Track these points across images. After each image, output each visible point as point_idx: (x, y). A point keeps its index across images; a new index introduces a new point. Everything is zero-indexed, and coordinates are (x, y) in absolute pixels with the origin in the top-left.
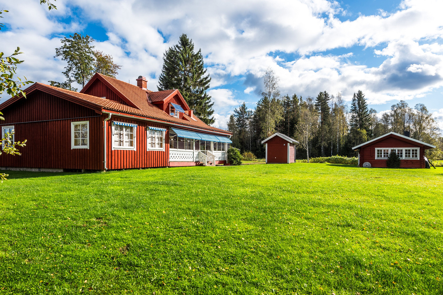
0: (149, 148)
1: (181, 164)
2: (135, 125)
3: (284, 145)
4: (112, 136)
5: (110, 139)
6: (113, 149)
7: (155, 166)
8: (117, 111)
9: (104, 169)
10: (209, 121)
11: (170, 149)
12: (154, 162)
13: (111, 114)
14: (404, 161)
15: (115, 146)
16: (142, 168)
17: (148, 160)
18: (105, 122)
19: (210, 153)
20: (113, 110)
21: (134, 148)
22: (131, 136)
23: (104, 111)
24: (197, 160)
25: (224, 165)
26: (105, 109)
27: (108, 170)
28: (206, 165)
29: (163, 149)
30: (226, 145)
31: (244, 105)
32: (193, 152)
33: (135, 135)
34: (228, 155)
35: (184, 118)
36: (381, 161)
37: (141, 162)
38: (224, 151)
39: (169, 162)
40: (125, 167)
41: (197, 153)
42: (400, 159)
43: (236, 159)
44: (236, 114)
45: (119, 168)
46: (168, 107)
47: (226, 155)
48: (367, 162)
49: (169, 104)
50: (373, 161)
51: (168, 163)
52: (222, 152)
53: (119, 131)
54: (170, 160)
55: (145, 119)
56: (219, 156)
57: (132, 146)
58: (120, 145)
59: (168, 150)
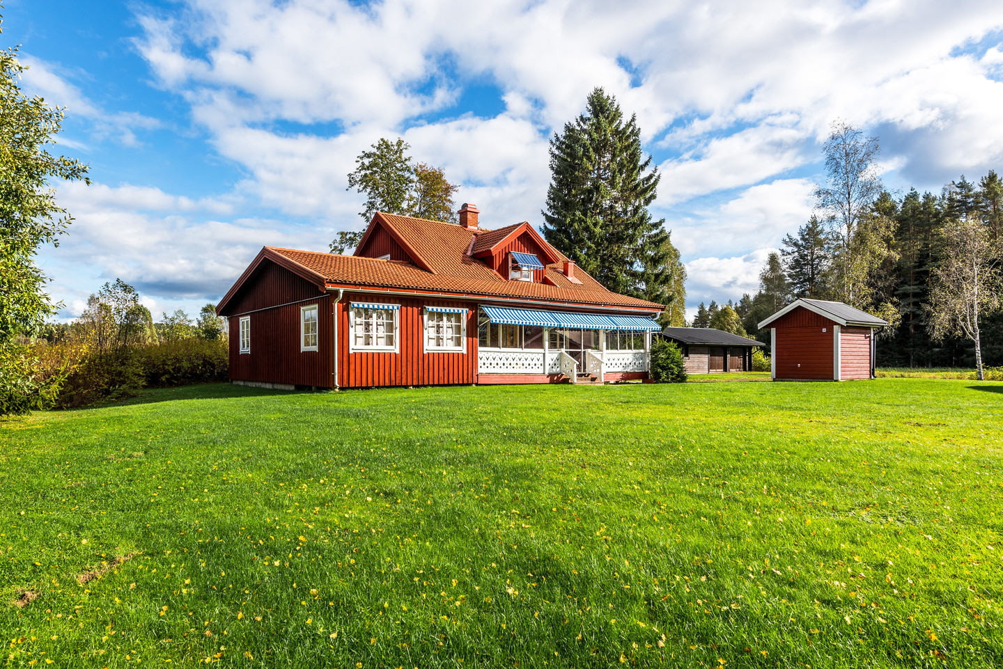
0: (429, 347)
1: (508, 379)
2: (396, 306)
3: (824, 330)
4: (350, 328)
5: (345, 334)
6: (351, 352)
7: (441, 382)
8: (355, 284)
9: (333, 387)
10: (653, 278)
11: (480, 349)
12: (441, 375)
13: (342, 291)
15: (356, 345)
16: (414, 386)
17: (426, 371)
18: (336, 305)
19: (592, 356)
20: (346, 284)
21: (396, 349)
22: (390, 327)
23: (329, 287)
24: (555, 370)
25: (643, 382)
26: (330, 282)
27: (342, 389)
28: (575, 381)
29: (463, 349)
30: (648, 335)
31: (812, 223)
32: (544, 354)
33: (398, 325)
34: (652, 358)
35: (546, 281)
37: (409, 374)
38: (642, 351)
39: (477, 375)
40: (376, 384)
41: (555, 356)
43: (669, 369)
44: (789, 249)
45: (364, 385)
46: (505, 261)
47: (648, 360)
49: (507, 255)
51: (475, 378)
52: (635, 351)
53: (365, 319)
54: (480, 370)
55: (415, 293)
56: (626, 361)
57: (392, 345)
58: (365, 345)
59: (474, 351)
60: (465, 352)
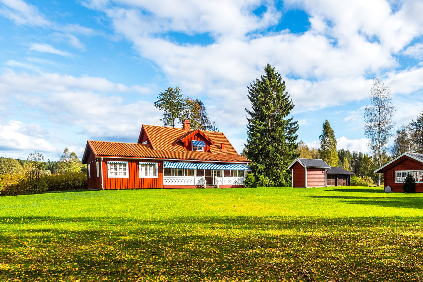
0: (142, 176)
2: (126, 162)
3: (303, 170)
4: (108, 170)
5: (106, 172)
7: (147, 188)
9: (101, 189)
11: (164, 176)
12: (147, 185)
13: (102, 158)
14: (419, 185)
15: (110, 176)
17: (140, 184)
18: (102, 162)
19: (216, 179)
20: (104, 155)
22: (125, 169)
23: (97, 157)
24: (199, 184)
26: (98, 155)
27: (105, 189)
28: (205, 188)
30: (245, 171)
32: (194, 178)
33: (128, 169)
35: (209, 151)
36: (400, 185)
37: (133, 185)
38: (243, 177)
40: (119, 188)
41: (199, 179)
42: (416, 183)
46: (190, 144)
48: (388, 187)
49: (190, 141)
50: (393, 185)
51: (162, 186)
52: (239, 177)
53: (115, 167)
54: (164, 184)
55: (133, 158)
56: (234, 181)
57: (126, 175)
58: (115, 175)
59: (162, 177)
60: (157, 177)
